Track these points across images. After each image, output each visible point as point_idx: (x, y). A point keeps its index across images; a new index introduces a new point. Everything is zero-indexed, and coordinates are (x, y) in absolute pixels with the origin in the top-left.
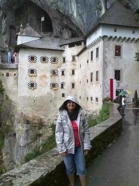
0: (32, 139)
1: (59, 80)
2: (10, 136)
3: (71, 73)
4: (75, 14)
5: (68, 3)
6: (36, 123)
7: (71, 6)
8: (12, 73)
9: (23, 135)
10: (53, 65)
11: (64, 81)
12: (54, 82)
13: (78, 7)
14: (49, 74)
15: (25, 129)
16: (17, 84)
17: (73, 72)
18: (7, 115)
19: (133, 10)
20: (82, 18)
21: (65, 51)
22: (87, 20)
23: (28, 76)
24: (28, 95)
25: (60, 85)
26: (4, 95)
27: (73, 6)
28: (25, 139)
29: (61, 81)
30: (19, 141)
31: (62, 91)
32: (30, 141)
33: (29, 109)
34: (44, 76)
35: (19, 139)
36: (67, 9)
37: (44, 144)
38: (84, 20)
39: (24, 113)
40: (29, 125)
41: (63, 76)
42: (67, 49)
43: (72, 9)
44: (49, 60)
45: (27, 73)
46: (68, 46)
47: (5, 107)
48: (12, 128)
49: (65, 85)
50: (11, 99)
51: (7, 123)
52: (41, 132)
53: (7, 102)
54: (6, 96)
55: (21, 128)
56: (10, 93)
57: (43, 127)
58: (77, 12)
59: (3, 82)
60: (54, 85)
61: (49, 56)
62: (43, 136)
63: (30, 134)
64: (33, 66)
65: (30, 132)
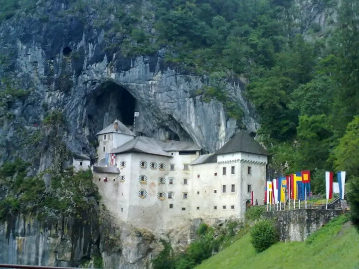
0: (143, 254)
1: (166, 189)
2: (114, 252)
3: (183, 182)
4: (193, 125)
5: (186, 113)
6: (148, 236)
7: (189, 116)
8: (111, 178)
9: (133, 249)
10: (161, 172)
11: (173, 190)
12: (161, 191)
13: (196, 119)
14: (157, 182)
15: (136, 242)
16: (117, 191)
17: (185, 181)
18: (108, 228)
19: (249, 131)
20: (201, 130)
21: (173, 159)
22: (206, 133)
23: (139, 184)
24: (138, 204)
25: (167, 195)
26: (100, 204)
27: (191, 117)
28: (135, 254)
29: (169, 190)
30: (127, 257)
31: (170, 202)
32: (141, 256)
33: (139, 220)
34: (153, 184)
35: (126, 255)
36: (184, 118)
37: (156, 260)
38: (204, 132)
39: (133, 225)
40: (141, 239)
41: (171, 185)
42: (177, 156)
43: (190, 119)
44: (158, 166)
45: (138, 181)
46: (178, 153)
47: (103, 219)
48: (119, 242)
49: (174, 195)
50: (108, 209)
51: (111, 238)
52: (151, 246)
53: (105, 212)
54: (103, 205)
55: (130, 242)
56: (107, 202)
57: (153, 241)
58: (196, 123)
59: (99, 188)
60: (161, 195)
61: (158, 162)
62: (154, 250)
63: (142, 249)
64: (144, 173)
65: (142, 246)
